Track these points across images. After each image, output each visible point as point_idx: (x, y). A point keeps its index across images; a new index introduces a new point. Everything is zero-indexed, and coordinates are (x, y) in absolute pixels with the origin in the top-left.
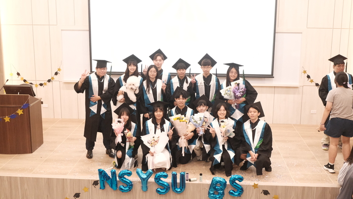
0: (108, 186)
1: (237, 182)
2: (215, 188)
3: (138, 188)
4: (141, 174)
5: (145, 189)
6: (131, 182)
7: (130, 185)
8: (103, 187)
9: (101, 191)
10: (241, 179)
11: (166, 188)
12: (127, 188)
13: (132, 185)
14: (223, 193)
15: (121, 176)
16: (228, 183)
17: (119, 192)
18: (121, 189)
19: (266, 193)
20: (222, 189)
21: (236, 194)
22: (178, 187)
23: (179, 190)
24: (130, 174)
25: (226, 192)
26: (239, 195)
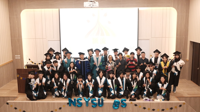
0: (72, 105)
1: (124, 101)
2: (115, 104)
3: (84, 105)
4: (86, 100)
5: (87, 106)
6: (82, 103)
7: (81, 104)
8: (70, 106)
9: (69, 107)
10: (125, 101)
11: (96, 105)
12: (80, 106)
13: (82, 104)
14: (119, 106)
15: (78, 101)
16: (120, 102)
17: (77, 107)
18: (78, 106)
19: (136, 105)
20: (118, 105)
21: (124, 106)
22: (101, 104)
23: (101, 106)
24: (81, 100)
25: (120, 106)
26: (125, 107)
